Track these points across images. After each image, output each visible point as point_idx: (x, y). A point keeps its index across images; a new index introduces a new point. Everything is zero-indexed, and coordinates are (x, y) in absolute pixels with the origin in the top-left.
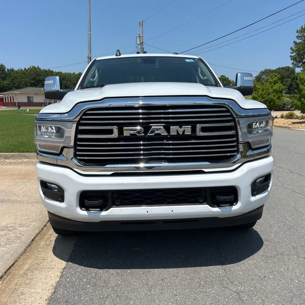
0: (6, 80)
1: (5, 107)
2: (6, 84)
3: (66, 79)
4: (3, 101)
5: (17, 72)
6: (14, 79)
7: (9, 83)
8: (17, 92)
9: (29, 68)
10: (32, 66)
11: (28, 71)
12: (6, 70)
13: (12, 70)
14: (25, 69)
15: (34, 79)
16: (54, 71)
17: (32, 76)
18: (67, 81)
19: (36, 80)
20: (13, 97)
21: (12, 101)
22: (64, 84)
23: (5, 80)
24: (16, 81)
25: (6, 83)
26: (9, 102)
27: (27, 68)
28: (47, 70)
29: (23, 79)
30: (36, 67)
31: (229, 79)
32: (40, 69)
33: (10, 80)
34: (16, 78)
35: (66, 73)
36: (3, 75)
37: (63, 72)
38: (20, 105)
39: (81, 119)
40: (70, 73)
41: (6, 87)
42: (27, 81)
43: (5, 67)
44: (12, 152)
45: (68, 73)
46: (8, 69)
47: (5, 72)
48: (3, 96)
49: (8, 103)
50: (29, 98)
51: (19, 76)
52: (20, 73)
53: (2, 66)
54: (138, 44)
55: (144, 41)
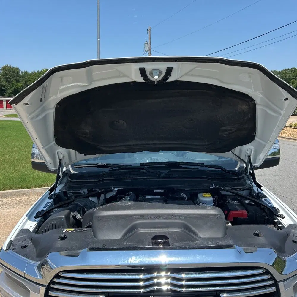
2: (20, 86)
5: (31, 75)
7: (23, 85)
9: (41, 71)
10: (45, 69)
11: (40, 73)
12: (20, 72)
13: (26, 73)
14: (38, 71)
23: (19, 82)
27: (40, 71)
34: (30, 81)
36: (18, 77)
41: (20, 89)
43: (19, 70)
44: (11, 188)
46: (22, 72)
47: (20, 74)
51: (32, 78)
52: (33, 75)
53: (17, 69)
54: (146, 51)
55: (151, 48)
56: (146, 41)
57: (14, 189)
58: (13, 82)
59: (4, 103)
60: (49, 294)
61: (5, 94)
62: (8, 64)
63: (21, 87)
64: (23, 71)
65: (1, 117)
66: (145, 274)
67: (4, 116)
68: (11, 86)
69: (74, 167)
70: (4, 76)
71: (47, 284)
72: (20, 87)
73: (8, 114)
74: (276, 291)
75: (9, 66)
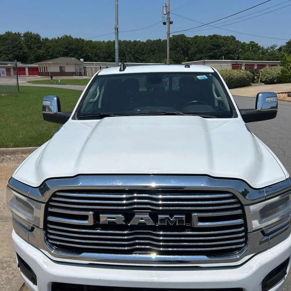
0: (41, 49)
1: (40, 76)
3: (96, 47)
4: (38, 71)
5: (51, 41)
6: (48, 48)
7: (44, 52)
8: (50, 62)
9: (61, 37)
10: (65, 35)
11: (61, 40)
12: (41, 39)
13: (47, 39)
14: (58, 38)
15: (67, 48)
16: (85, 40)
17: (64, 45)
18: (97, 50)
19: (69, 48)
20: (47, 67)
21: (46, 71)
22: (94, 53)
24: (50, 50)
25: (41, 52)
26: (44, 71)
27: (60, 37)
28: (79, 38)
29: (57, 48)
30: (68, 35)
31: (259, 45)
32: (72, 38)
33: (45, 50)
34: (51, 47)
35: (96, 41)
36: (39, 44)
37: (93, 41)
38: (53, 74)
39: (50, 200)
40: (100, 41)
41: (42, 56)
42: (60, 50)
43: (40, 37)
45: (98, 42)
47: (41, 41)
48: (38, 65)
49: (42, 72)
50: (61, 68)
51: (53, 45)
52: (54, 42)
53: (38, 35)
54: (164, 14)
55: (170, 11)
56: (165, 4)
57: (33, 147)
58: (35, 49)
59: (27, 70)
60: (49, 210)
61: (28, 61)
62: (29, 31)
63: (43, 54)
64: (44, 38)
65: (24, 83)
66: (127, 194)
67: (27, 82)
68: (32, 53)
69: (80, 117)
70: (25, 43)
71: (46, 201)
72: (41, 55)
73: (30, 81)
74: (242, 213)
75: (30, 32)
